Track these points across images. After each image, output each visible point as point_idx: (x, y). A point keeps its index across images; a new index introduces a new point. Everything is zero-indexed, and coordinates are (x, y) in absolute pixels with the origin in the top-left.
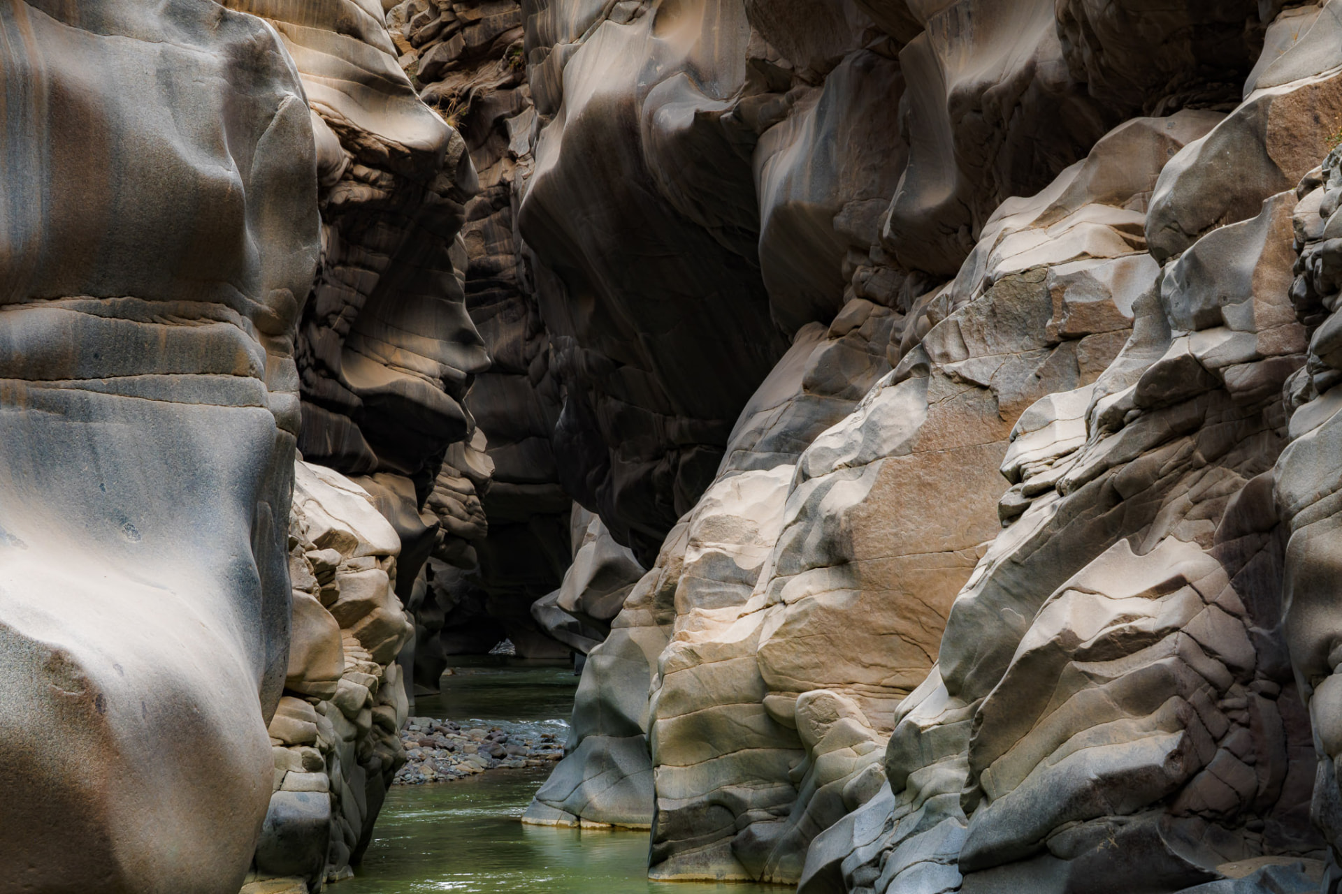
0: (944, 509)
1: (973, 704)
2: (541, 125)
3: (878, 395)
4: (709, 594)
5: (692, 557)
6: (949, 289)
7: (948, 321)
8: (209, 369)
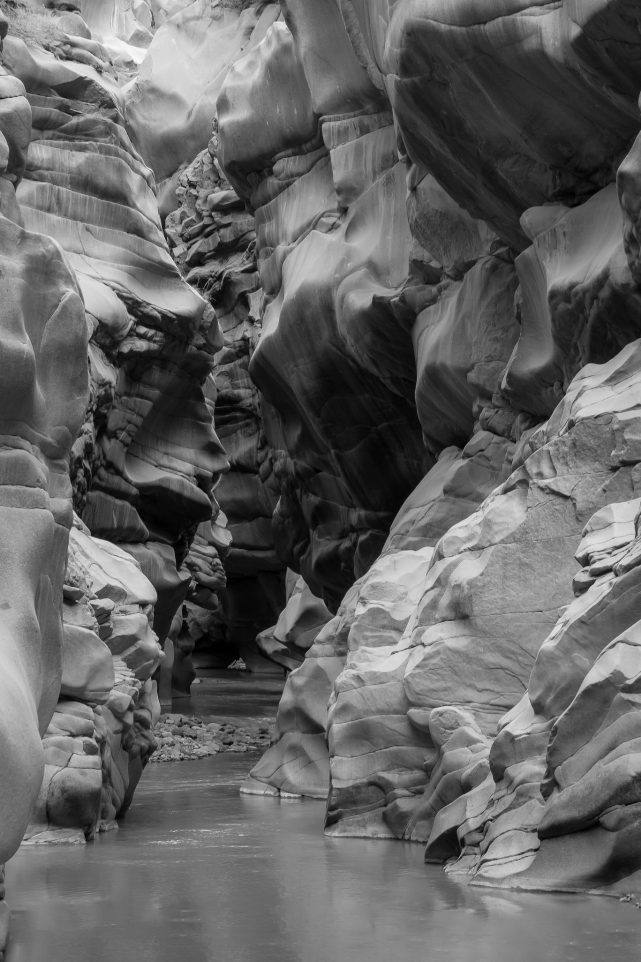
0: (537, 582)
1: (551, 720)
2: (267, 302)
3: (493, 501)
4: (372, 637)
5: (361, 610)
6: (544, 427)
7: (542, 450)
8: (8, 482)
